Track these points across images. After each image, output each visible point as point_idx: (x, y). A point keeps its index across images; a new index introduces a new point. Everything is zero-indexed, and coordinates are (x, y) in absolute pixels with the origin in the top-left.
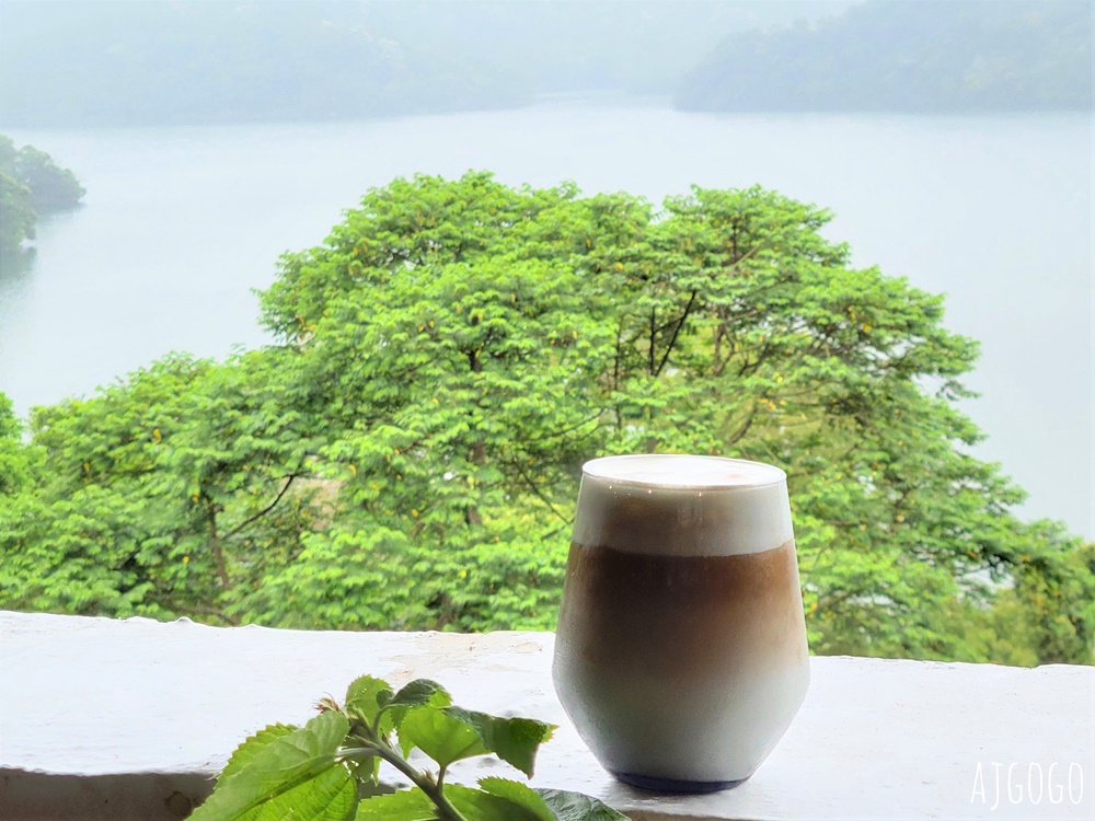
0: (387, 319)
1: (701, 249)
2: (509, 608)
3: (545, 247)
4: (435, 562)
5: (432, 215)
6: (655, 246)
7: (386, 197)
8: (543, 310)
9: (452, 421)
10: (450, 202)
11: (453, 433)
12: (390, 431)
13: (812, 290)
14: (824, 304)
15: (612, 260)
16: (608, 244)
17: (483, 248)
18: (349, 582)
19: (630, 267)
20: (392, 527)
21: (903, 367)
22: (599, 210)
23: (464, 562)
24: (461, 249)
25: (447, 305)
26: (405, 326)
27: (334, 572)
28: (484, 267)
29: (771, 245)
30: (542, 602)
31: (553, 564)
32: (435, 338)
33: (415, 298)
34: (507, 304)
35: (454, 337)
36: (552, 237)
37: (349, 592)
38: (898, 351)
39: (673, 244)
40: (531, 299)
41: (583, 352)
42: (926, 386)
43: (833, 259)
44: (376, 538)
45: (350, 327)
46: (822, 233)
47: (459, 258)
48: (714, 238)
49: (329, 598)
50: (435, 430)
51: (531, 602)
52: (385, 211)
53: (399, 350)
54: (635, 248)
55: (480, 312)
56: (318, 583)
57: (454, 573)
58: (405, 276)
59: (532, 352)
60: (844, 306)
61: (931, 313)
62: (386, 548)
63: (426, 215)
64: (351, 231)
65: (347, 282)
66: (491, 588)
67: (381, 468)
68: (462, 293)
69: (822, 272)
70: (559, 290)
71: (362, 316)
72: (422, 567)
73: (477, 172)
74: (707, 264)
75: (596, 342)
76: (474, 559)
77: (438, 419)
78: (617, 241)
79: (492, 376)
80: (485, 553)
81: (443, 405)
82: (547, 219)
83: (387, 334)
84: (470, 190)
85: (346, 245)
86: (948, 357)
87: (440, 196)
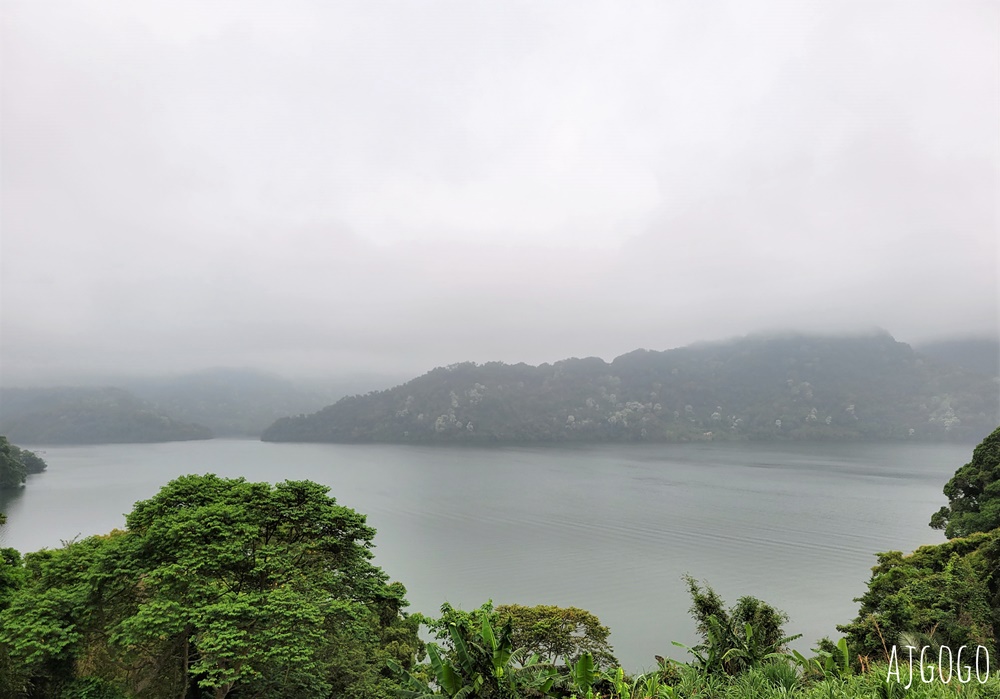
0: (176, 527)
1: (289, 501)
2: (217, 628)
3: (233, 500)
4: (188, 612)
5: (195, 489)
6: (273, 500)
7: (177, 483)
8: (233, 522)
9: (199, 562)
10: (201, 485)
11: (199, 566)
12: (176, 566)
13: (326, 515)
14: (329, 519)
15: (259, 504)
16: (257, 499)
17: (211, 501)
18: (156, 622)
19: (263, 507)
20: (174, 600)
21: (352, 537)
22: (255, 488)
23: (200, 612)
24: (203, 502)
25: (199, 521)
26: (183, 529)
27: (150, 619)
28: (212, 508)
29: (311, 499)
30: (228, 625)
31: (234, 611)
32: (194, 533)
33: (187, 519)
34: (219, 520)
35: (200, 532)
36: (237, 496)
37: (156, 625)
38: (350, 532)
39: (279, 500)
40: (229, 518)
41: (247, 537)
42: (359, 543)
43: (330, 503)
44: (168, 605)
45: (162, 529)
46: (327, 495)
47: (203, 505)
48: (293, 497)
49: (148, 628)
50: (192, 565)
51: (225, 626)
52: (177, 488)
53: (181, 537)
54: (266, 501)
55: (211, 524)
56: (144, 623)
57: (197, 616)
58: (184, 512)
59: (230, 537)
60: (335, 520)
61: (363, 521)
62: (171, 608)
63: (192, 489)
64: (164, 496)
65: (161, 512)
66: (210, 621)
67: (171, 579)
68: (205, 517)
69: (328, 508)
70: (239, 515)
71: (167, 525)
72: (184, 615)
73: (210, 474)
74: (290, 506)
75: (252, 533)
76: (204, 611)
77: (194, 561)
78: (260, 498)
79: (214, 546)
80: (209, 608)
81: (195, 556)
82: (235, 490)
83: (176, 532)
84: (207, 481)
85: (161, 500)
86: (367, 534)
87: (197, 483)
